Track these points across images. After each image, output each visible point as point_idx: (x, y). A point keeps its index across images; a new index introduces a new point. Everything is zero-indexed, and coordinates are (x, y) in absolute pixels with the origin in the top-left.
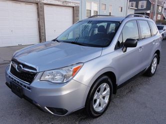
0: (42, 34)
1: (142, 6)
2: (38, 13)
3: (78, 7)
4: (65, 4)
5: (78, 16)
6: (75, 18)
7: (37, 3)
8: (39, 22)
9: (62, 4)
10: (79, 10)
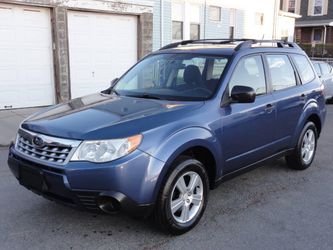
0: (61, 82)
1: (318, 10)
2: (53, 31)
3: (151, 16)
4: (119, 10)
5: (150, 37)
6: (143, 42)
7: (51, 9)
8: (55, 52)
9: (110, 9)
10: (151, 23)
